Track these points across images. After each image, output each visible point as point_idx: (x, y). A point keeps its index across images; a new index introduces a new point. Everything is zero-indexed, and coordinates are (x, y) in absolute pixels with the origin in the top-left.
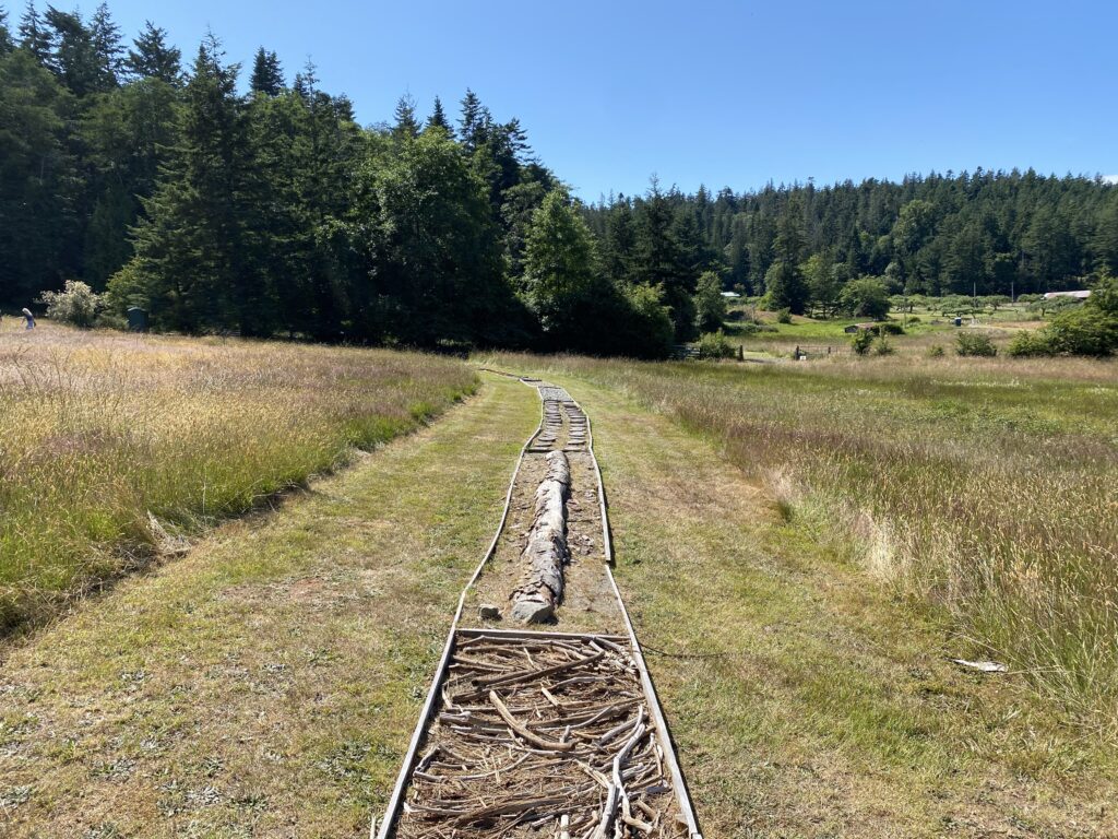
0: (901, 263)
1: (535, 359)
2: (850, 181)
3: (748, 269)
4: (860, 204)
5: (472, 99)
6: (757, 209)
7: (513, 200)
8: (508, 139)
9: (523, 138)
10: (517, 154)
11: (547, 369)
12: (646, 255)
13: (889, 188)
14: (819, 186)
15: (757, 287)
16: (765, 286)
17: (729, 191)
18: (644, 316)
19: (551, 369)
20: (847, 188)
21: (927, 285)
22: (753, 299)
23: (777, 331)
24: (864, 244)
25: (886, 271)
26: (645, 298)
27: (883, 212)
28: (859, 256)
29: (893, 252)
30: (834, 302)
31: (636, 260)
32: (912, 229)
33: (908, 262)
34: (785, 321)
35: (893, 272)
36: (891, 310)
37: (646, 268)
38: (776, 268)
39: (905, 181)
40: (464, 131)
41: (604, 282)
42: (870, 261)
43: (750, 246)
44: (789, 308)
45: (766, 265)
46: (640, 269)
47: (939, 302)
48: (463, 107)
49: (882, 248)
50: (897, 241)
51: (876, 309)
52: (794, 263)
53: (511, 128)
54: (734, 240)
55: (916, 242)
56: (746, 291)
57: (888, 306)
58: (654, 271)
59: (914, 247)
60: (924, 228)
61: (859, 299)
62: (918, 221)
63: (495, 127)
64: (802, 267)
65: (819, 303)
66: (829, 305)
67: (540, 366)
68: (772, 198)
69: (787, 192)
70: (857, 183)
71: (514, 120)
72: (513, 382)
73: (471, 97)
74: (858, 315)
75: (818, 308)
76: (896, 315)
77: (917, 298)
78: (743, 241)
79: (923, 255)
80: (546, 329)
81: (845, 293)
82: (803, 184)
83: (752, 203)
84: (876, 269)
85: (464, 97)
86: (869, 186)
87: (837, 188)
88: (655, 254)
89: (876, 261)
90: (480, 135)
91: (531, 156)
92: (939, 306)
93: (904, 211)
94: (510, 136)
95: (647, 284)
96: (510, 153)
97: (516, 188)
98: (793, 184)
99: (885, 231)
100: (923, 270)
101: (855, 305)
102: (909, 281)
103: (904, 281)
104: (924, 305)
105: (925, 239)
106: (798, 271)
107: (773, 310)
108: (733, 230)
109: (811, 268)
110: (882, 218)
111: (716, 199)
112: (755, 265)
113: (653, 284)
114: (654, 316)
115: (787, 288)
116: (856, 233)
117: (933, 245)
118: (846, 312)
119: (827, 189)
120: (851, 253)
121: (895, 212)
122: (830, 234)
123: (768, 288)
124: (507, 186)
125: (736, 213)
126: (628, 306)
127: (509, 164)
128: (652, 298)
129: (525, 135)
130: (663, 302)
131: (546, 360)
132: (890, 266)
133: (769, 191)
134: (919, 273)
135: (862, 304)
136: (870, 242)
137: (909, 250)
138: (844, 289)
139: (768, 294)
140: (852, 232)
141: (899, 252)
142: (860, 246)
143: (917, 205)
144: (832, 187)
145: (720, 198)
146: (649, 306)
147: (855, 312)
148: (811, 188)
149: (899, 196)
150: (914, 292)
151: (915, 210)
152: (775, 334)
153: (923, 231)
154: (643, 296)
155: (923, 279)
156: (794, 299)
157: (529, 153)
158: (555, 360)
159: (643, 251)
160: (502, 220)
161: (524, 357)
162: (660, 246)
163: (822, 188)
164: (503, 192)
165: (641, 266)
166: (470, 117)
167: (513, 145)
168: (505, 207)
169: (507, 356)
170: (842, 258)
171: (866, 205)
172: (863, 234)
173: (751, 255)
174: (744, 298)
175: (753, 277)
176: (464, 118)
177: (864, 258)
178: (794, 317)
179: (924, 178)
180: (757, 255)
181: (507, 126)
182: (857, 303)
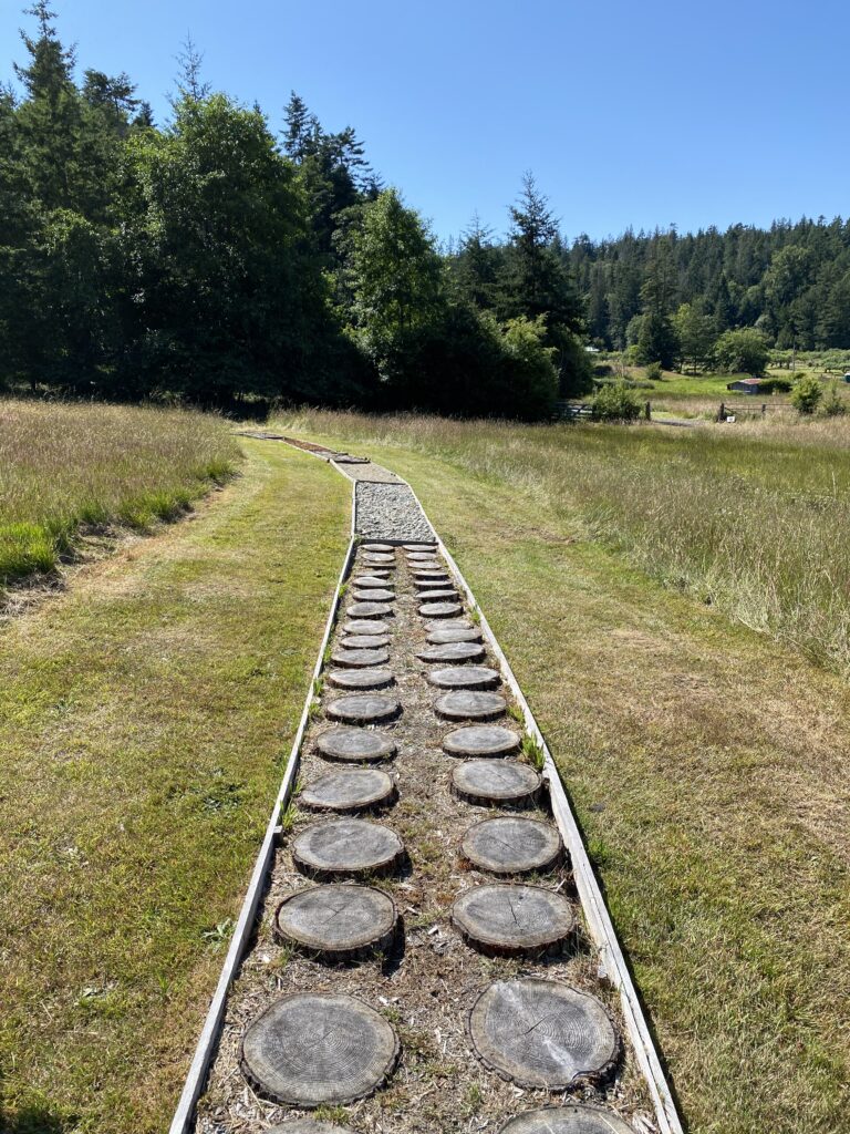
0: (772, 315)
2: (714, 228)
3: (608, 322)
4: (726, 253)
5: (297, 106)
6: (616, 257)
7: (346, 224)
8: (341, 154)
9: (359, 152)
10: (353, 170)
11: (383, 437)
13: (758, 235)
14: (682, 233)
15: (618, 342)
16: (626, 340)
17: (586, 238)
18: (519, 361)
19: (389, 437)
20: (711, 237)
21: (801, 339)
22: (614, 353)
23: (652, 388)
24: (732, 295)
25: (756, 324)
26: (521, 335)
27: (752, 260)
28: (728, 307)
29: (764, 304)
30: (707, 356)
32: (785, 278)
33: (781, 315)
34: (656, 377)
35: (764, 325)
36: (769, 366)
38: (640, 321)
39: (773, 228)
40: (289, 145)
41: (462, 312)
42: (740, 313)
43: (609, 296)
44: (660, 363)
45: (627, 317)
47: (820, 357)
48: (286, 115)
49: (752, 299)
50: (768, 292)
51: (753, 364)
52: (664, 312)
53: (345, 139)
54: (593, 289)
55: (789, 292)
56: (605, 346)
57: (767, 360)
59: (787, 297)
60: (799, 277)
61: (734, 353)
62: (791, 270)
63: (326, 138)
64: (671, 317)
65: (690, 358)
66: (700, 361)
67: (371, 433)
68: (633, 248)
69: (647, 239)
70: (723, 230)
71: (348, 129)
72: (319, 466)
73: (296, 101)
74: (734, 372)
75: (687, 363)
76: (774, 372)
77: (790, 352)
78: (603, 291)
79: (799, 305)
80: (385, 378)
81: (720, 346)
82: (665, 230)
83: (611, 251)
84: (748, 319)
85: (288, 102)
86: (735, 233)
87: (701, 235)
89: (746, 312)
90: (309, 148)
91: (368, 175)
92: (820, 362)
93: (776, 259)
94: (344, 149)
96: (343, 169)
97: (349, 210)
98: (654, 231)
99: (754, 281)
100: (797, 322)
101: (729, 360)
102: (781, 335)
103: (776, 335)
104: (804, 360)
105: (799, 289)
106: (668, 321)
107: (639, 365)
108: (591, 279)
109: (682, 318)
110: (751, 267)
111: (571, 247)
112: (615, 317)
114: (532, 361)
115: (656, 341)
116: (724, 282)
117: (810, 294)
118: (722, 367)
119: (690, 236)
120: (718, 306)
121: (765, 260)
122: (698, 284)
123: (629, 342)
124: (338, 210)
125: (594, 261)
126: (497, 348)
127: (343, 184)
128: (529, 336)
129: (362, 148)
130: (546, 340)
132: (761, 319)
133: (628, 238)
134: (793, 326)
135: (738, 359)
136: (738, 293)
137: (781, 301)
138: (719, 342)
139: (631, 349)
140: (720, 281)
141: (771, 303)
142: (729, 297)
143: (791, 251)
144: (695, 235)
145: (576, 245)
146: (526, 347)
147: (731, 368)
148: (673, 235)
149: (769, 241)
150: (787, 347)
151: (788, 258)
152: (651, 391)
153: (796, 280)
154: (519, 333)
155: (796, 333)
156: (663, 352)
157: (368, 170)
160: (333, 249)
163: (685, 236)
164: (333, 216)
166: (296, 127)
167: (347, 160)
168: (336, 234)
170: (710, 310)
171: (734, 253)
172: (731, 284)
173: (611, 306)
174: (604, 353)
175: (613, 331)
176: (288, 128)
177: (733, 309)
178: (665, 374)
179: (793, 225)
180: (618, 306)
181: (340, 136)
182: (733, 357)
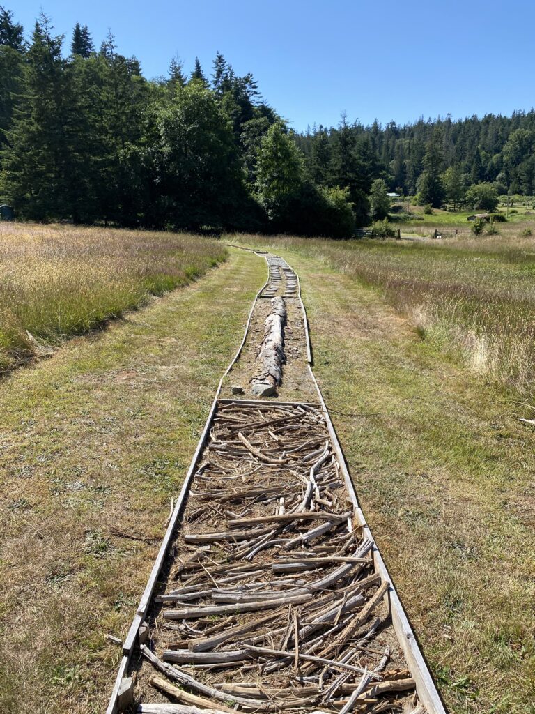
0: (507, 173)
1: (264, 239)
2: (476, 116)
3: (405, 178)
4: (481, 132)
5: (220, 59)
6: (412, 136)
7: (248, 130)
8: (245, 88)
9: (255, 87)
10: (252, 98)
11: (271, 245)
12: (338, 168)
13: (502, 121)
14: (454, 120)
15: (411, 190)
16: (416, 189)
17: (394, 123)
18: (336, 209)
19: (274, 245)
20: (474, 121)
21: (524, 188)
22: (408, 197)
23: (423, 219)
24: (483, 160)
25: (497, 179)
26: (337, 197)
27: (497, 137)
28: (480, 168)
29: (502, 166)
30: (461, 200)
31: (331, 171)
32: (516, 150)
33: (512, 173)
34: (429, 212)
35: (501, 179)
36: (499, 205)
37: (337, 177)
38: (423, 177)
39: (513, 116)
40: (216, 82)
41: (309, 186)
42: (486, 172)
43: (407, 161)
44: (431, 204)
45: (417, 174)
46: (334, 177)
47: (531, 199)
48: (214, 65)
49: (494, 163)
50: (505, 158)
51: (489, 205)
52: (436, 173)
53: (247, 80)
54: (397, 157)
55: (518, 158)
56: (404, 192)
57: (498, 202)
58: (342, 179)
59: (517, 162)
60: (524, 149)
61: (478, 198)
62: (520, 144)
63: (236, 79)
64: (441, 176)
65: (451, 200)
66: (458, 202)
67: (266, 243)
68: (422, 128)
69: (433, 124)
70: (481, 117)
71: (249, 74)
72: (250, 254)
73: (220, 57)
74: (477, 209)
75: (450, 204)
76: (502, 209)
77: (516, 197)
78: (402, 158)
79: (523, 167)
80: (271, 218)
81: (469, 194)
82: (444, 118)
83: (409, 132)
84: (490, 178)
85: (215, 58)
86: (489, 119)
87: (467, 121)
88: (343, 167)
89: (491, 171)
90: (226, 85)
91: (260, 100)
92: (530, 202)
93: (511, 137)
94: (247, 85)
95: (338, 187)
96: (247, 97)
97: (250, 122)
98: (437, 118)
99: (498, 151)
100: (522, 177)
101: (475, 202)
102: (512, 185)
103: (509, 186)
104: (521, 202)
105: (524, 156)
106: (439, 178)
107: (421, 205)
108: (396, 150)
109: (447, 176)
110: (496, 141)
111: (385, 129)
112: (410, 175)
113: (342, 188)
114: (342, 209)
115: (430, 191)
116: (478, 152)
117: (530, 160)
118: (469, 207)
119: (460, 122)
120: (473, 167)
121: (505, 137)
122: (461, 153)
123: (418, 190)
124: (244, 121)
125: (398, 138)
126: (325, 203)
127: (246, 105)
128: (341, 197)
129: (256, 85)
130: (348, 199)
131: (271, 239)
132: (500, 175)
133: (421, 123)
134: (519, 180)
135: (479, 202)
136: (487, 159)
137: (513, 163)
138: (468, 191)
139: (418, 195)
140: (475, 152)
141: (507, 165)
142: (480, 161)
143: (520, 133)
144: (464, 120)
145: (388, 128)
146: (339, 202)
147: (475, 207)
148: (449, 121)
149: (509, 126)
150: (514, 193)
151: (519, 136)
152: (422, 221)
153: (523, 151)
154: (335, 195)
155: (521, 184)
156: (435, 198)
157: (260, 97)
158: (277, 239)
159: (336, 165)
160: (241, 144)
161: (257, 237)
162: (347, 161)
163: (457, 121)
164: (242, 125)
165: (334, 175)
166: (220, 72)
167: (248, 92)
168: (243, 135)
169: (245, 237)
170: (468, 170)
171: (486, 133)
172: (483, 153)
173: (407, 168)
174: (402, 197)
175: (408, 183)
176: (215, 73)
177: (482, 169)
178: (435, 210)
179: (526, 114)
180: (412, 168)
181: (244, 78)
182: (476, 200)
